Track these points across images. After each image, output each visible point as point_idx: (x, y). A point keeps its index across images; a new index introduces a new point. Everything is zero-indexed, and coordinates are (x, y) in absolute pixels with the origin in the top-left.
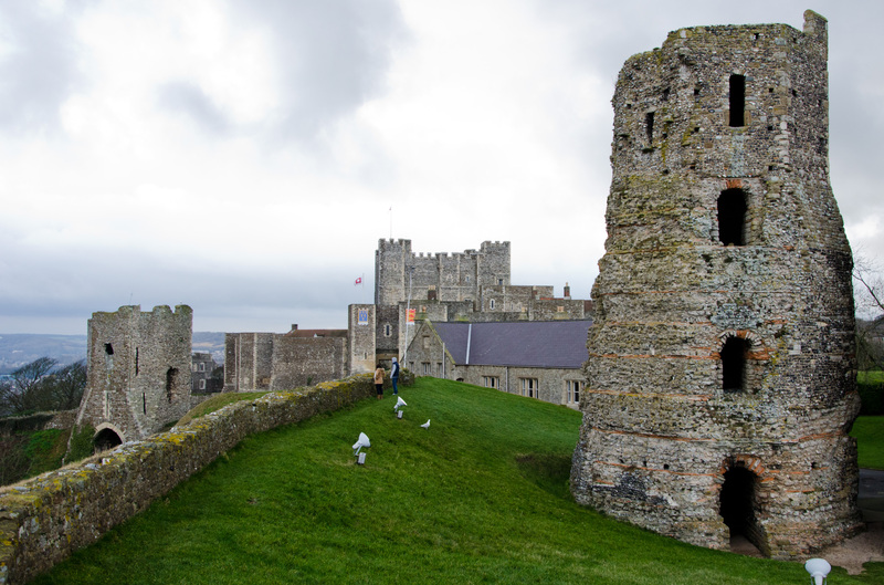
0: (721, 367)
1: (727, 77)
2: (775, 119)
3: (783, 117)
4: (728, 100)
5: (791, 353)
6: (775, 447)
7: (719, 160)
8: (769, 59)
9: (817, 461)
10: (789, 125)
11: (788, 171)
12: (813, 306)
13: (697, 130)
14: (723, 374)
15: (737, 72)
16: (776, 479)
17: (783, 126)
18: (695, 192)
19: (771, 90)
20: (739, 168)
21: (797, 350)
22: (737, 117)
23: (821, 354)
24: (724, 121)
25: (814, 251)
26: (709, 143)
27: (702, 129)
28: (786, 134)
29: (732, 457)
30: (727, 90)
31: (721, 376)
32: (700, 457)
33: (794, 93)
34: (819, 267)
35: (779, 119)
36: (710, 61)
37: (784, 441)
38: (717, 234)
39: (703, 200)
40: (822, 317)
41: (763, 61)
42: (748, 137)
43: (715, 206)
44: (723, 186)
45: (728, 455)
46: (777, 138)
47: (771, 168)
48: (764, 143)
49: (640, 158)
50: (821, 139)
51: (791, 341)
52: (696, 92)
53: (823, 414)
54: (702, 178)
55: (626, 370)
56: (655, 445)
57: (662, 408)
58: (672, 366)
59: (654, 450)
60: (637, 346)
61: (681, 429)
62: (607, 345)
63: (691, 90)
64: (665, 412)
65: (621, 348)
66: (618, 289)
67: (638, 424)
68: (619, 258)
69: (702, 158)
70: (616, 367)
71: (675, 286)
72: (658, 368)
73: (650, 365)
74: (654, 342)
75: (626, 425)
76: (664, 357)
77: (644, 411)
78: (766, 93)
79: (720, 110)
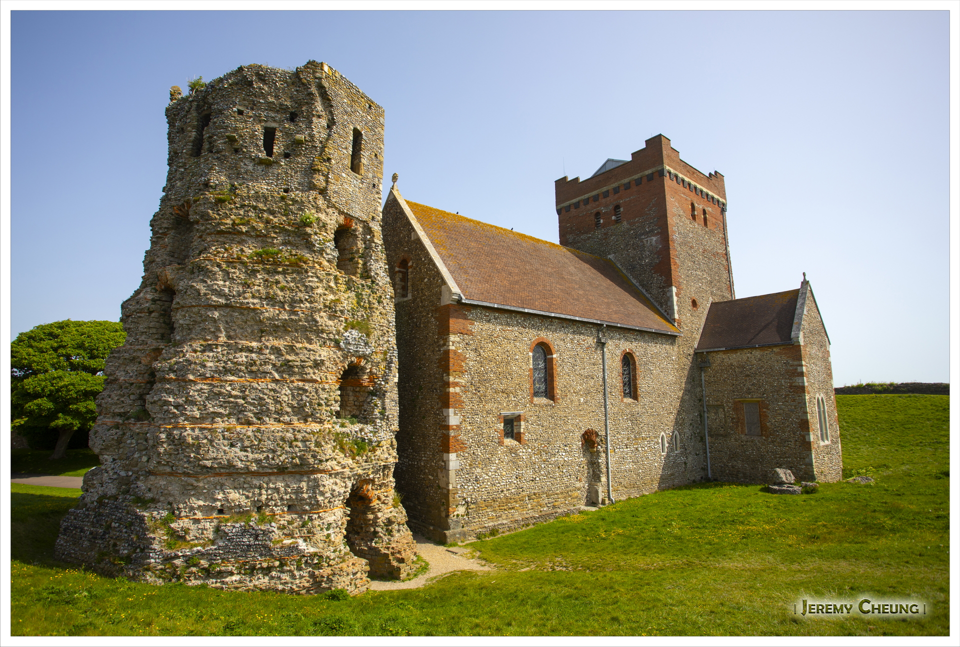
1: (352, 128)
2: (377, 180)
7: (343, 196)
13: (330, 159)
15: (359, 128)
16: (379, 499)
24: (348, 162)
26: (337, 177)
27: (333, 162)
35: (379, 181)
38: (336, 259)
39: (328, 227)
41: (372, 129)
42: (361, 185)
43: (334, 235)
44: (341, 219)
47: (373, 218)
48: (370, 196)
49: (250, 168)
54: (328, 207)
55: (236, 397)
56: (280, 485)
57: (296, 440)
58: (306, 391)
59: (277, 490)
60: (254, 368)
61: (321, 461)
62: (204, 366)
63: (324, 122)
64: (300, 444)
65: (227, 371)
66: (222, 301)
67: (258, 461)
68: (224, 266)
69: (332, 187)
70: (220, 394)
71: (308, 305)
72: (285, 394)
73: (274, 390)
74: (279, 364)
75: (240, 465)
76: (292, 382)
77: (269, 444)
78: (373, 157)
79: (345, 151)
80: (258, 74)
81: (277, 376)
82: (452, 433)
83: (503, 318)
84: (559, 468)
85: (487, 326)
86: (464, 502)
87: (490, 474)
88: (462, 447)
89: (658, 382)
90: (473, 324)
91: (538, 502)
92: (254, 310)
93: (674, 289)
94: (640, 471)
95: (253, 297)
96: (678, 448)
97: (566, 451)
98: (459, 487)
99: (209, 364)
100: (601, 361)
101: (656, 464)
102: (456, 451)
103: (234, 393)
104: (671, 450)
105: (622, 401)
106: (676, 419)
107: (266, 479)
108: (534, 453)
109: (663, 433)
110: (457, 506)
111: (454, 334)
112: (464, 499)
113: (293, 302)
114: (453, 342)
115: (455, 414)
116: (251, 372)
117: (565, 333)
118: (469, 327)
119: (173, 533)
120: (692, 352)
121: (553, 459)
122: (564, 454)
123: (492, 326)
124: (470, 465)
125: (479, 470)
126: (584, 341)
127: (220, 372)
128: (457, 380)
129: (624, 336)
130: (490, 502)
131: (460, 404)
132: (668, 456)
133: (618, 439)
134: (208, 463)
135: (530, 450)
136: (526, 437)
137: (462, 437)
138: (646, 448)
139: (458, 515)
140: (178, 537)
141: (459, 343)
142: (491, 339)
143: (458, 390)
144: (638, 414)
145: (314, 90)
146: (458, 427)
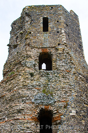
1: (42, 18)
2: (59, 29)
4: (42, 24)
5: (71, 114)
7: (39, 42)
8: (56, 13)
11: (66, 46)
17: (63, 31)
18: (29, 53)
19: (58, 21)
25: (79, 74)
26: (35, 37)
27: (32, 33)
28: (64, 34)
30: (42, 21)
33: (67, 25)
36: (36, 14)
44: (41, 51)
47: (59, 44)
48: (56, 36)
50: (80, 45)
54: (32, 49)
69: (32, 42)
78: (56, 22)
79: (39, 27)
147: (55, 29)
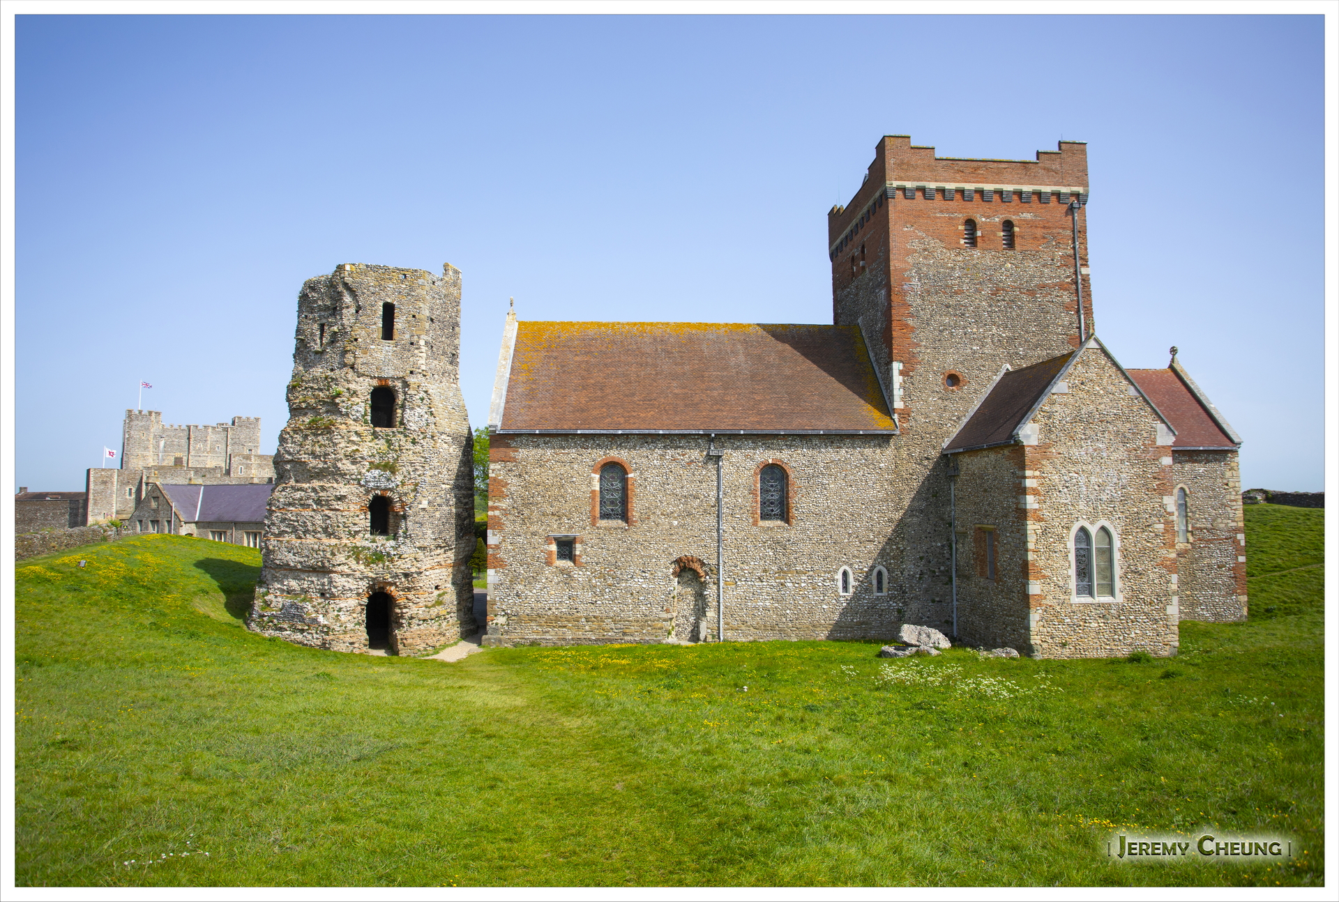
0: (369, 517)
1: (381, 304)
2: (416, 337)
3: (422, 337)
4: (381, 320)
5: (421, 506)
6: (406, 575)
7: (372, 364)
8: (413, 294)
9: (440, 584)
10: (426, 343)
11: (424, 376)
12: (439, 473)
13: (356, 340)
14: (371, 522)
15: (389, 301)
16: (407, 599)
17: (422, 343)
18: (353, 386)
19: (414, 316)
20: (389, 372)
21: (425, 504)
22: (388, 333)
23: (445, 508)
24: (378, 334)
25: (442, 433)
26: (366, 351)
27: (360, 340)
28: (424, 349)
29: (374, 584)
30: (381, 313)
31: (369, 525)
32: (347, 586)
33: (432, 320)
34: (445, 446)
35: (419, 338)
36: (368, 290)
37: (413, 570)
38: (369, 418)
39: (359, 393)
40: (446, 481)
41: (409, 295)
42: (395, 349)
43: (369, 397)
44: (375, 383)
45: (371, 583)
46: (416, 351)
47: (412, 372)
48: (407, 354)
49: (312, 357)
50: (454, 355)
51: (420, 498)
52: (357, 312)
53: (445, 551)
54: (359, 377)
55: (294, 521)
56: (314, 579)
57: (319, 550)
58: (329, 517)
59: (313, 582)
60: (302, 502)
61: (334, 565)
62: (279, 501)
63: (353, 310)
64: (321, 553)
65: (290, 504)
66: (290, 458)
67: (301, 563)
68: (292, 433)
69: (359, 361)
70: (286, 519)
71: (333, 456)
72: (319, 520)
73: (312, 517)
74: (316, 499)
75: (292, 564)
76: (323, 511)
77: (306, 552)
78: (411, 318)
79: (374, 327)
80: (310, 287)
81: (315, 507)
82: (490, 551)
83: (555, 441)
84: (632, 594)
85: (534, 452)
86: (503, 613)
87: (535, 591)
88: (500, 564)
89: (841, 499)
90: (517, 451)
91: (600, 626)
92: (305, 462)
93: (897, 367)
94: (788, 611)
95: (305, 454)
96: (885, 590)
97: (645, 578)
98: (497, 599)
99: (281, 500)
100: (714, 478)
101: (825, 607)
102: (494, 568)
103: (292, 518)
104: (864, 589)
105: (755, 524)
106: (883, 549)
107: (307, 574)
108: (594, 577)
109: (846, 567)
110: (496, 616)
111: (495, 462)
112: (504, 610)
113: (326, 455)
114: (493, 470)
115: (494, 535)
116: (301, 505)
117: (650, 449)
118: (512, 454)
119: (265, 602)
120: (934, 454)
121: (624, 585)
122: (640, 580)
123: (540, 451)
124: (510, 581)
125: (521, 587)
126: (683, 455)
127: (287, 505)
128: (496, 504)
129: (763, 444)
130: (535, 617)
131: (499, 525)
132: (856, 597)
133: (742, 569)
134: (278, 562)
135: (588, 573)
136: (584, 559)
137: (501, 555)
138: (803, 585)
139: (497, 624)
140: (267, 604)
141: (499, 470)
142: (540, 463)
143: (497, 513)
144: (789, 541)
145: (341, 288)
146: (497, 547)
147: (407, 336)
